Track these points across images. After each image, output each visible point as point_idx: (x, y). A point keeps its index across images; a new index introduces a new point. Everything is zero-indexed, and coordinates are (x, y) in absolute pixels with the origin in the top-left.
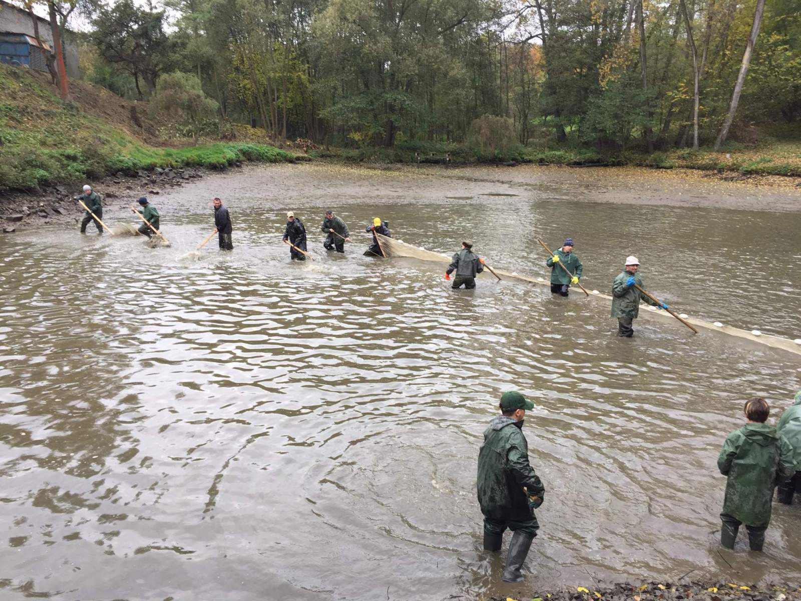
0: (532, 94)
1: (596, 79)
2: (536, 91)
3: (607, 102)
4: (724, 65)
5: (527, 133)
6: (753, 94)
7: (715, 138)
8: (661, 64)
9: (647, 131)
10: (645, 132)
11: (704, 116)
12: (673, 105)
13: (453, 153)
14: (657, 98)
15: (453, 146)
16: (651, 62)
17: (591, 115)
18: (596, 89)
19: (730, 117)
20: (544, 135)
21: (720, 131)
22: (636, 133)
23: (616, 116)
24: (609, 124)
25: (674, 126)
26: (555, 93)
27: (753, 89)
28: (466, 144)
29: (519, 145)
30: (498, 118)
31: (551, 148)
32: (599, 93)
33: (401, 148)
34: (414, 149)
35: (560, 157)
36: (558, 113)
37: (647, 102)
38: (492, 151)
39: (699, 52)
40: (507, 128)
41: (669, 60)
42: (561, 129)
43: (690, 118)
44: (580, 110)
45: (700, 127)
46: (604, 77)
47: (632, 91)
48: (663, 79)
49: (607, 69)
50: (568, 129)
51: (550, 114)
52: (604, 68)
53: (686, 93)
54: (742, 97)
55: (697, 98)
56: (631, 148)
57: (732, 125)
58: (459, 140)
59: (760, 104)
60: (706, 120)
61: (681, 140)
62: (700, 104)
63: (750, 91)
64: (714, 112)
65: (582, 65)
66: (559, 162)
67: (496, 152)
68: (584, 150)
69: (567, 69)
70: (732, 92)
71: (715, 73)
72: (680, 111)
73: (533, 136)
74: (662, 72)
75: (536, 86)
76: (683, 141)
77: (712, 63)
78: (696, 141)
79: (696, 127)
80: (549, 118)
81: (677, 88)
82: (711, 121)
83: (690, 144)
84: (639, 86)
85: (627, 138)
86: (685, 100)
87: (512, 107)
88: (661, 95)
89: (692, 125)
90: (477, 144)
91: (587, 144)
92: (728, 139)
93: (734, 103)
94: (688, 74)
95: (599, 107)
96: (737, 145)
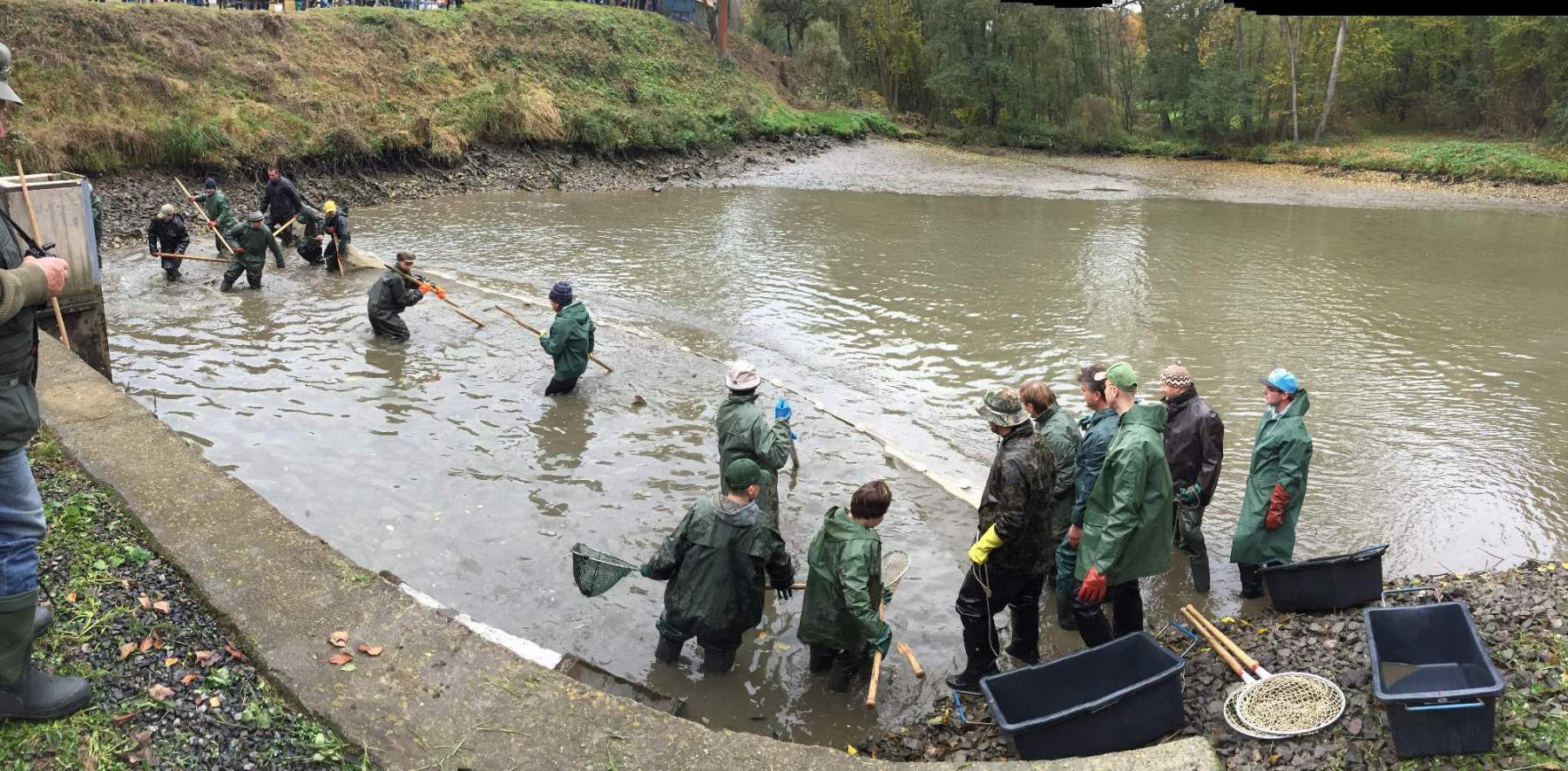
0: (1133, 72)
1: (1194, 53)
2: (1138, 68)
3: (1209, 84)
4: (1319, 47)
5: (1130, 117)
6: (1347, 82)
7: (1314, 130)
8: (1256, 42)
9: (1246, 121)
10: (1245, 122)
11: (1301, 105)
12: (1271, 91)
13: (1056, 138)
14: (1254, 82)
15: (1055, 129)
16: (1245, 39)
17: (1192, 99)
18: (1197, 68)
19: (1327, 106)
20: (1148, 122)
21: (1318, 122)
22: (1235, 123)
23: (1216, 101)
24: (1210, 111)
25: (1274, 116)
26: (1156, 72)
27: (1347, 76)
28: (1068, 128)
29: (1123, 132)
30: (1101, 98)
31: (1157, 138)
32: (1200, 73)
33: (1005, 129)
34: (1017, 131)
35: (1167, 148)
36: (1161, 97)
37: (1244, 87)
38: (1095, 138)
39: (1294, 31)
40: (1111, 111)
41: (1264, 38)
42: (1165, 114)
43: (1289, 107)
44: (1182, 93)
45: (1300, 118)
46: (1203, 53)
47: (1228, 72)
48: (1260, 60)
49: (1206, 43)
50: (1172, 116)
51: (1154, 98)
52: (1204, 44)
53: (1283, 77)
54: (1338, 85)
55: (1294, 84)
56: (1232, 141)
57: (1329, 116)
58: (1061, 123)
59: (1355, 94)
60: (1305, 109)
61: (1281, 132)
62: (1298, 91)
63: (1344, 79)
64: (1311, 100)
65: (1183, 39)
66: (1165, 153)
67: (1100, 139)
68: (1188, 141)
69: (1167, 44)
70: (1328, 78)
71: (1311, 56)
72: (1279, 100)
73: (1136, 123)
74: (1257, 51)
75: (1138, 62)
76: (1284, 132)
77: (1307, 44)
78: (1296, 134)
79: (1295, 117)
80: (1152, 102)
81: (1273, 72)
82: (1310, 111)
83: (1291, 138)
84: (1236, 67)
85: (1227, 129)
86: (1282, 86)
87: (1114, 86)
88: (1258, 79)
89: (1291, 115)
90: (1079, 128)
91: (1191, 134)
92: (1326, 131)
93: (1331, 91)
94: (1285, 55)
95: (1200, 90)
96: (1337, 138)
